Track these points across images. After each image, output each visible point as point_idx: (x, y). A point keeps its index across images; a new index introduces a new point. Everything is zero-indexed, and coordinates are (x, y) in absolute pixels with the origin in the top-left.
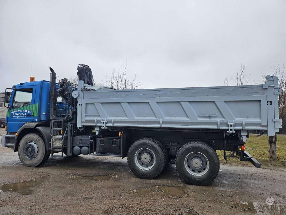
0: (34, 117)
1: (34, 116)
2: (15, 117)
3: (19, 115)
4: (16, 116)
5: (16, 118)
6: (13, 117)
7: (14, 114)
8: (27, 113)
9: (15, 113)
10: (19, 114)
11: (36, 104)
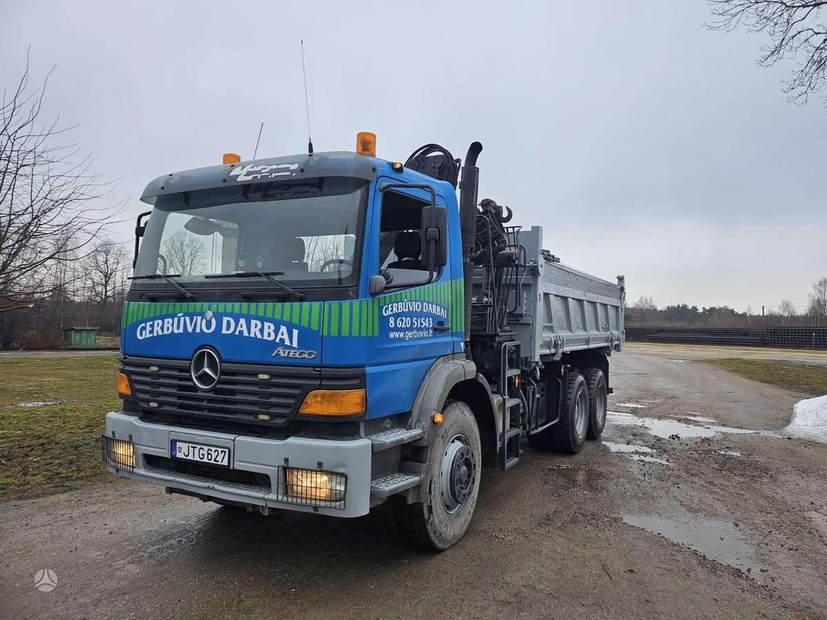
0: (452, 335)
1: (454, 331)
2: (397, 335)
3: (411, 329)
4: (401, 330)
5: (402, 340)
6: (392, 335)
7: (395, 322)
8: (434, 317)
9: (396, 316)
10: (412, 324)
11: (458, 280)
